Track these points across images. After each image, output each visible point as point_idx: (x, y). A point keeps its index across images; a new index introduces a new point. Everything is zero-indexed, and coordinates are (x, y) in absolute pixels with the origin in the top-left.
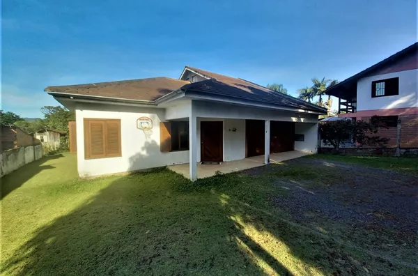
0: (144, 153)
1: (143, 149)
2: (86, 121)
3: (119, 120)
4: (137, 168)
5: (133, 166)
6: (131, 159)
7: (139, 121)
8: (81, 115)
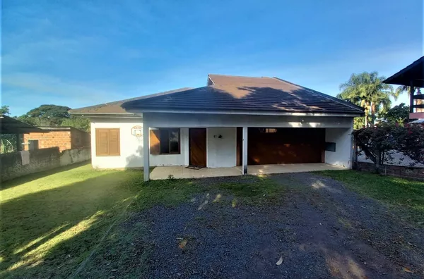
0: (138, 154)
1: (137, 151)
2: (97, 130)
3: (119, 129)
4: (133, 166)
5: (129, 164)
6: (128, 159)
7: (133, 130)
8: (94, 126)
